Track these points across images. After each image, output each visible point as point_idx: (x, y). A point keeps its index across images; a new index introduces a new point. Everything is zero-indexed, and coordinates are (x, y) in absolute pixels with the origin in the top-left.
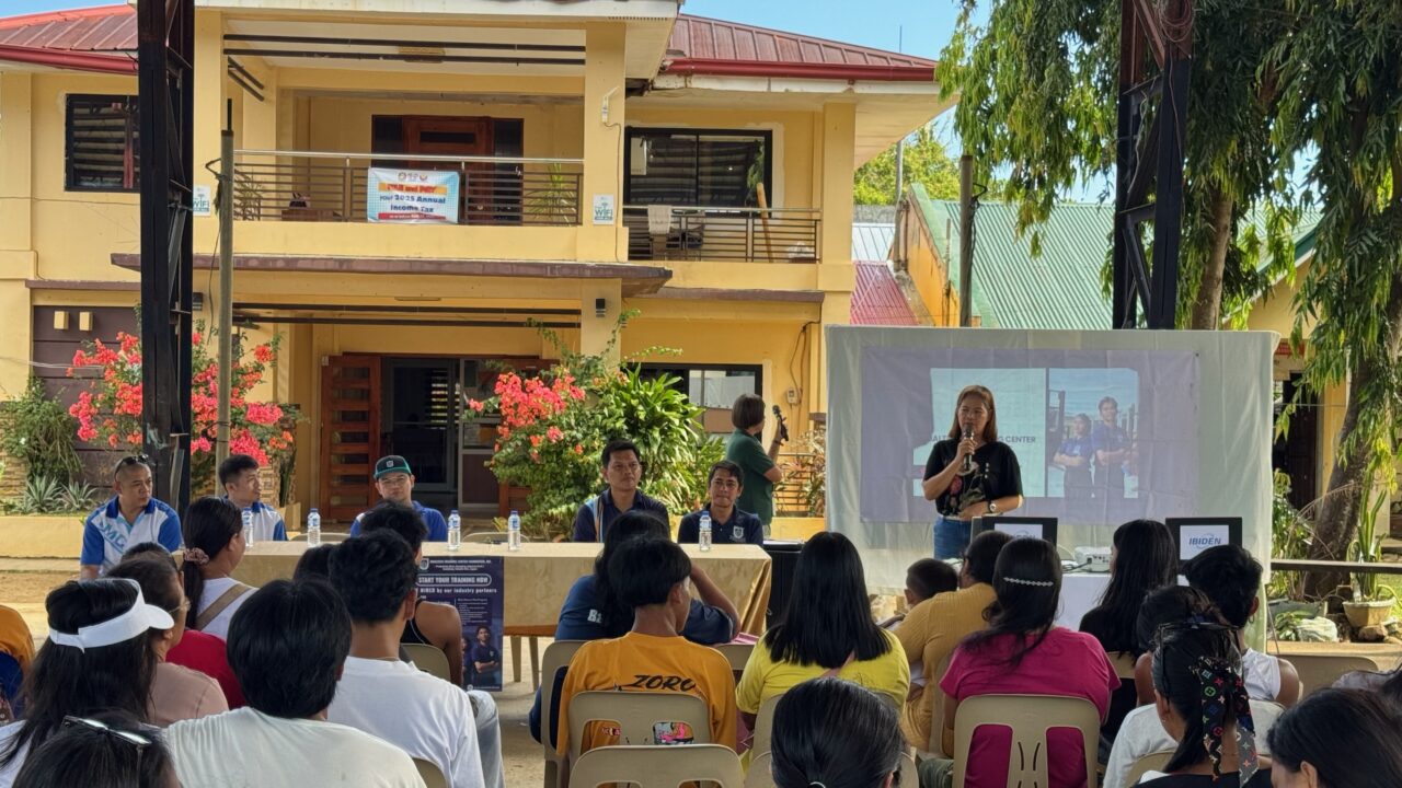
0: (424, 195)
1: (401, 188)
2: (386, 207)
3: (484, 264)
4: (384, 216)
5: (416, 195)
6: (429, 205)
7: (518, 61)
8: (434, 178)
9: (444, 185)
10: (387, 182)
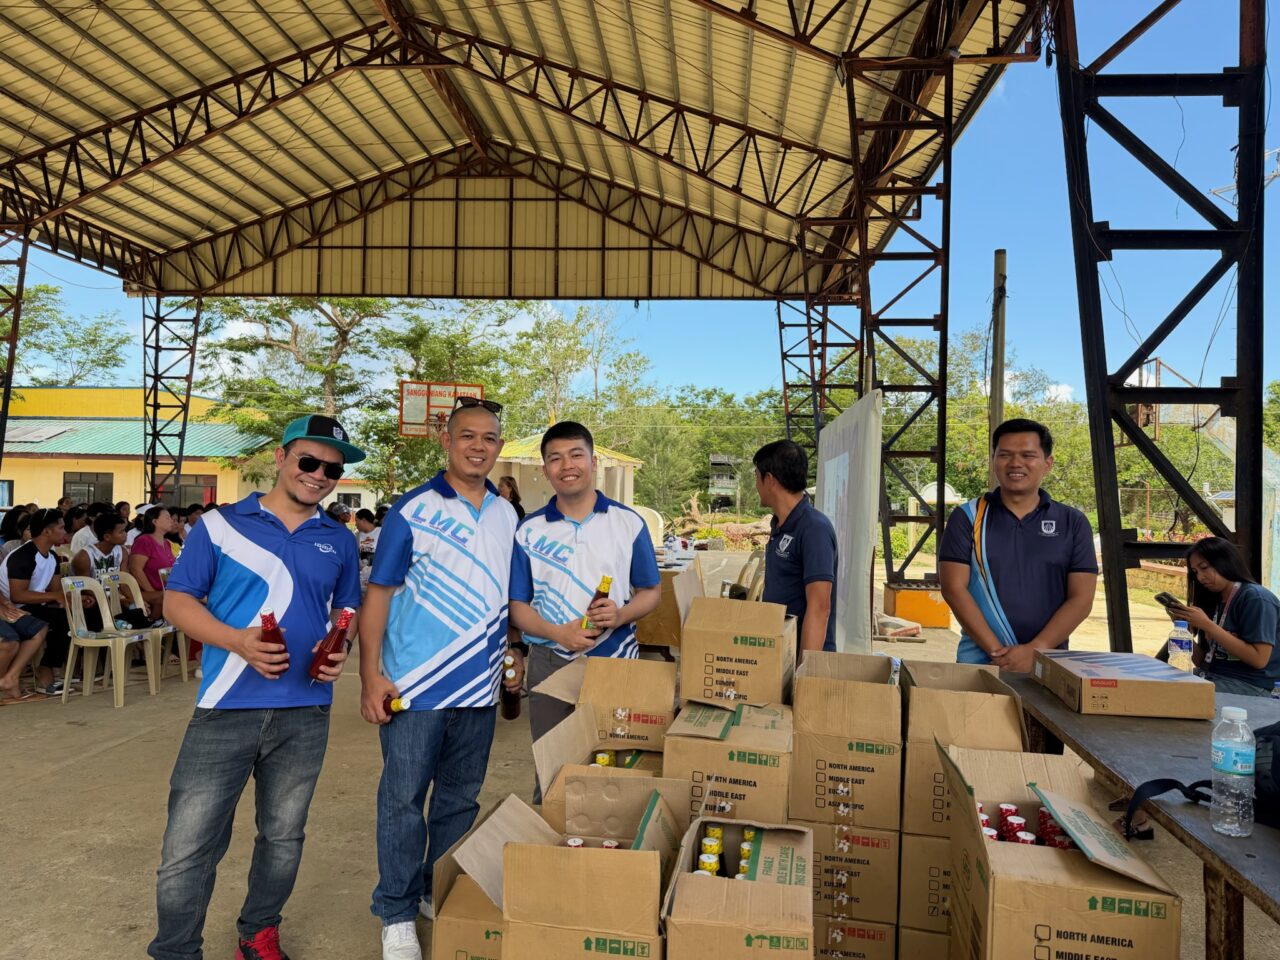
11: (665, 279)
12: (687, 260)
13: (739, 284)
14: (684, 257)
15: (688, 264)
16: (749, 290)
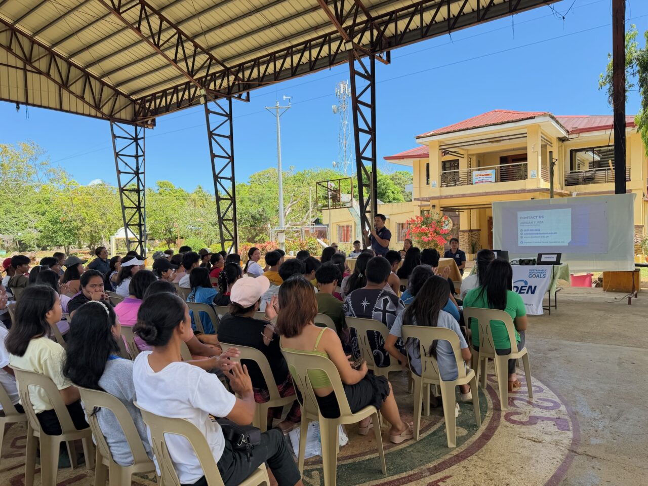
0: (487, 176)
1: (481, 175)
2: (477, 181)
3: (498, 192)
4: (476, 183)
5: (484, 177)
6: (487, 179)
7: (510, 139)
8: (489, 172)
9: (492, 174)
10: (477, 174)
11: (37, 93)
12: (51, 83)
13: (86, 107)
14: (50, 81)
15: (53, 87)
16: (93, 112)
